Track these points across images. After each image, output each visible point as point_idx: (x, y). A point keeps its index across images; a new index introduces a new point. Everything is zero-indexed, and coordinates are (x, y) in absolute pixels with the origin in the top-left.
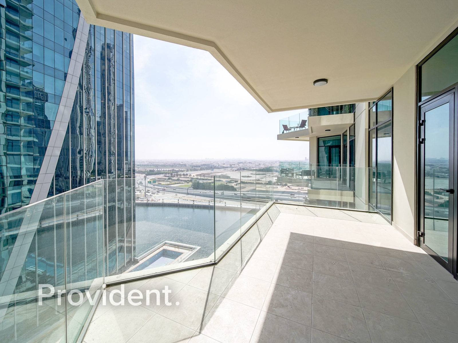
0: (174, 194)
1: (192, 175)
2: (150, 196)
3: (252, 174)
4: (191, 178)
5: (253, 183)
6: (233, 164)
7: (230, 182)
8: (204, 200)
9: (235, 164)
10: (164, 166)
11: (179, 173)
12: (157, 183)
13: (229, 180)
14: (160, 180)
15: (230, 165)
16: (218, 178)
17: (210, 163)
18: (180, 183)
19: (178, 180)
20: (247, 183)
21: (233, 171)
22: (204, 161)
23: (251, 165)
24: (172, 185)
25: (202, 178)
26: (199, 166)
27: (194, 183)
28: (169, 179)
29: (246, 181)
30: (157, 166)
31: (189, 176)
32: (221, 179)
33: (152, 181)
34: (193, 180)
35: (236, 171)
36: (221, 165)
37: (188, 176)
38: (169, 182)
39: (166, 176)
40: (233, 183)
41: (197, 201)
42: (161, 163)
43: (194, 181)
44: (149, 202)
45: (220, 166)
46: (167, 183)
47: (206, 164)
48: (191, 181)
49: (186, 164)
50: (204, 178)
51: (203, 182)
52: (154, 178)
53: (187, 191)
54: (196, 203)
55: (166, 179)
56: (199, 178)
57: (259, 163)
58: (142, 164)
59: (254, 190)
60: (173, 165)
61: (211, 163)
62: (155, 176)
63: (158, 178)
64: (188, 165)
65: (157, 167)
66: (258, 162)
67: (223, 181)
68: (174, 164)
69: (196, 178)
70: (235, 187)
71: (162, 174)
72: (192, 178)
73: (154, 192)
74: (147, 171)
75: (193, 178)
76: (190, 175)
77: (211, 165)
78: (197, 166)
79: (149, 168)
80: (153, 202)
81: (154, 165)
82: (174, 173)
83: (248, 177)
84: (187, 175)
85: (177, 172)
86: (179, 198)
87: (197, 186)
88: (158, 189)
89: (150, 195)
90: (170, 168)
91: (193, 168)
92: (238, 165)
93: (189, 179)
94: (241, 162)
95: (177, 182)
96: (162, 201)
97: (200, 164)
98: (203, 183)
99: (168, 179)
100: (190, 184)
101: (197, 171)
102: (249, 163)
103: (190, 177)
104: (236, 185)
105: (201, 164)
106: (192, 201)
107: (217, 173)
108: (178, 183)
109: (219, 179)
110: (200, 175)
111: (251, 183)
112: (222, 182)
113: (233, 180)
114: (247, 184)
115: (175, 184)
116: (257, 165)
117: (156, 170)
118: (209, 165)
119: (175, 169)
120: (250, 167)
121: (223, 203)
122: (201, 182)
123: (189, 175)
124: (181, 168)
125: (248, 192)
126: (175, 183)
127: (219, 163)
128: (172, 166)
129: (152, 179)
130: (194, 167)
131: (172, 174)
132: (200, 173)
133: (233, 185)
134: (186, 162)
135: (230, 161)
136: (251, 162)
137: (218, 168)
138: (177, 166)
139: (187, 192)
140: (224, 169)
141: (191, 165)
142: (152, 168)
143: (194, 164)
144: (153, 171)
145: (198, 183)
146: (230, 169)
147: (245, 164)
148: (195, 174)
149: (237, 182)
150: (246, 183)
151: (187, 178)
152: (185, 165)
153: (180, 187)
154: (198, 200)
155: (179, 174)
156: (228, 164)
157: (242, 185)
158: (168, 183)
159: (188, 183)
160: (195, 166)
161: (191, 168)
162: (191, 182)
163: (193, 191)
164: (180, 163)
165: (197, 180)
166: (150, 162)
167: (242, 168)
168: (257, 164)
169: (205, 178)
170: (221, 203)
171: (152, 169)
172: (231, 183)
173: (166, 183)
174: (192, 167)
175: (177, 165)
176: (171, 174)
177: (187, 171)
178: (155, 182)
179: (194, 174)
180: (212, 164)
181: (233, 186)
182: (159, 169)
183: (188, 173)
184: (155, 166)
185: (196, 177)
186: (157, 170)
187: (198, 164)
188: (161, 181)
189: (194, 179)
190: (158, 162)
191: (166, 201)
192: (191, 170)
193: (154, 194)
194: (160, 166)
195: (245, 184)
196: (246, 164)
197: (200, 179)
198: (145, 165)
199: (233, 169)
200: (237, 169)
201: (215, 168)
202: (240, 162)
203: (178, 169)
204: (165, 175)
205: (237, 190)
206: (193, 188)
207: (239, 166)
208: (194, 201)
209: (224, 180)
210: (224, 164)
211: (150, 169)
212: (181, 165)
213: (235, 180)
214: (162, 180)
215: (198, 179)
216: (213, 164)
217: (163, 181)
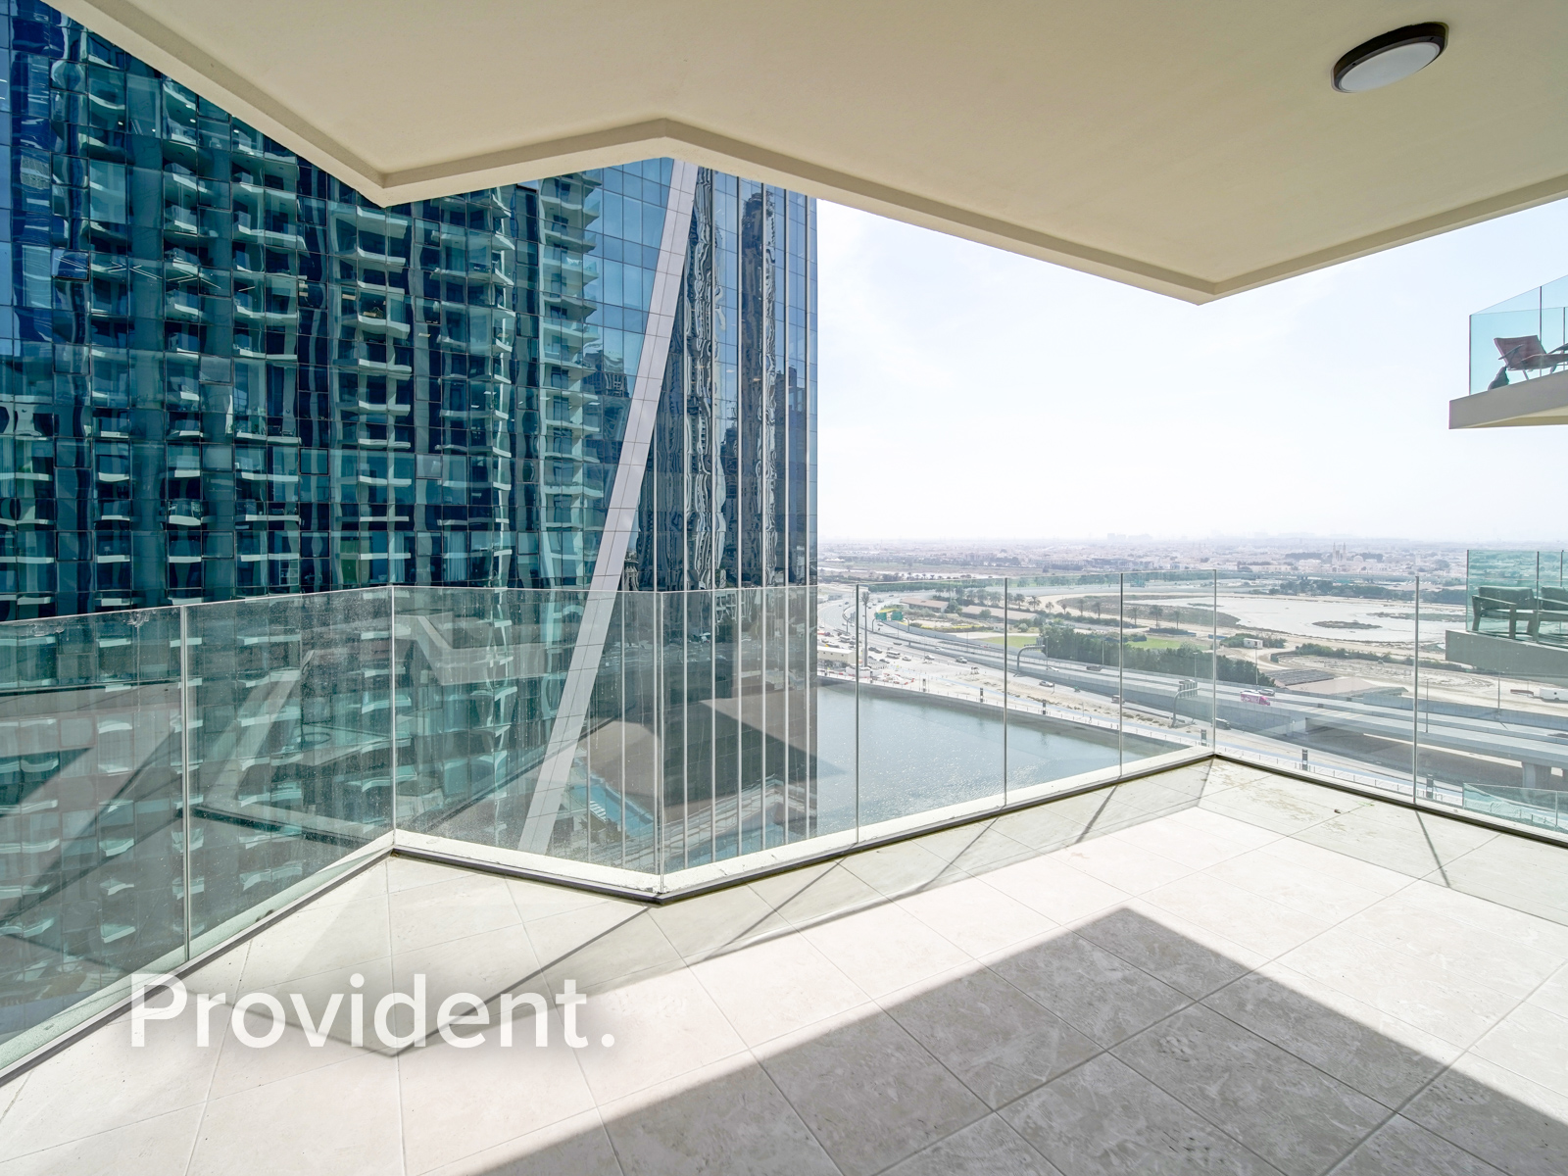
0: (967, 668)
1: (1041, 599)
2: (882, 664)
3: (1381, 615)
4: (1035, 612)
5: (1386, 659)
6: (1260, 561)
7: (1237, 643)
8: (1094, 706)
9: (1269, 560)
10: (935, 562)
11: (989, 589)
12: (906, 622)
13: (1233, 632)
14: (916, 611)
15: (1239, 563)
16: (1170, 620)
17: (1132, 555)
18: (990, 629)
19: (984, 616)
20: (1345, 658)
21: (1256, 592)
22: (1103, 547)
23: (1380, 565)
24: (959, 635)
25: (1086, 614)
26: (1078, 568)
27: (1047, 633)
28: (951, 609)
29: (1335, 647)
30: (909, 563)
31: (1030, 603)
32: (1181, 626)
33: (889, 615)
34: (1047, 621)
35: (1273, 592)
36: (1185, 562)
37: (1025, 605)
38: (952, 620)
39: (938, 598)
40: (1255, 647)
41: (1060, 706)
42: (924, 554)
43: (1051, 624)
44: (875, 683)
45: (1182, 567)
46: (942, 624)
47: (1110, 557)
48: (1037, 623)
49: (1019, 557)
50: (1095, 616)
51: (1089, 632)
52: (896, 601)
53: (1018, 661)
54: (1053, 713)
55: (937, 610)
56: (1075, 613)
57: (1439, 557)
58: (860, 555)
59: (1391, 698)
60: (969, 559)
61: (1134, 553)
62: (901, 594)
63: (911, 606)
64: (1027, 560)
65: (910, 565)
66: (1433, 555)
67: (1194, 635)
68: (972, 556)
69: (1060, 615)
70: (1265, 667)
71: (927, 589)
72: (1041, 613)
73: (897, 650)
74: (876, 581)
75: (1047, 611)
76: (1036, 602)
77: (1135, 563)
78: (1066, 568)
79: (883, 569)
80: (889, 685)
81: (898, 560)
82: (969, 589)
83: (1355, 625)
84: (1020, 598)
85: (981, 584)
86: (986, 683)
87: (1061, 644)
88: (910, 642)
89: (882, 660)
90: (955, 572)
91: (1049, 575)
92: (1289, 564)
93: (1030, 616)
94: (1312, 550)
95: (981, 625)
96: (922, 687)
97: (1080, 559)
98: (1091, 636)
99: (946, 612)
100: (1034, 634)
101: (1063, 584)
102: (1366, 556)
103: (1032, 609)
104: (1274, 659)
105: (1085, 557)
106: (1039, 701)
107: (1163, 598)
108: (982, 629)
109: (1173, 625)
110: (1080, 604)
111: (1371, 657)
112: (1191, 639)
113: (1254, 633)
114: (1340, 662)
115: (973, 629)
116: (1422, 570)
117: (906, 575)
118: (1124, 562)
119: (972, 575)
120: (1370, 579)
121: (1193, 734)
122: (1082, 630)
123: (1029, 599)
124: (996, 574)
125: (1349, 700)
126: (970, 626)
127: (1174, 554)
128: (965, 564)
129: (889, 607)
130: (1055, 572)
131: (959, 591)
132: (1082, 596)
133: (1250, 656)
134: (1018, 551)
135: (1240, 549)
136: (1377, 552)
137: (1171, 577)
138: (982, 565)
139: (1016, 664)
140: (1203, 582)
141: (1038, 563)
142: (892, 569)
143: (1055, 558)
144: (896, 578)
145: (1068, 635)
146: (1239, 582)
147: (1334, 560)
148: (1054, 599)
149: (1282, 647)
150: (1341, 654)
151: (1019, 610)
152: (1015, 561)
153: (991, 644)
154: (1066, 704)
155: (989, 594)
156: (1228, 561)
157: (1310, 663)
158: (947, 625)
159: (1024, 631)
160: (1055, 567)
161: (1040, 573)
162: (1037, 629)
163: (1042, 662)
164: (995, 553)
165: (1066, 622)
166: (886, 549)
167: (1315, 582)
168: (1419, 563)
169: (1103, 616)
170: (1182, 730)
171: (893, 573)
172: (1241, 645)
173: (939, 625)
174: (1045, 571)
175: (982, 562)
176: (957, 592)
177: (1022, 583)
178: (901, 619)
179: (1051, 599)
180: (1140, 557)
181: (1250, 664)
182: (914, 575)
183: (1022, 591)
184: (904, 563)
185: (1058, 609)
186: (908, 578)
187: (1070, 557)
188: (922, 616)
189: (1048, 616)
190: (913, 551)
191: (934, 690)
192: (1039, 582)
193: (894, 658)
194: (920, 562)
195: (1333, 661)
196: (1344, 561)
197: (1080, 619)
198: (870, 560)
199: (1258, 581)
200: (1282, 586)
201: (1156, 575)
202: (1301, 551)
203: (986, 577)
204: (938, 594)
205: (1276, 683)
206: (1044, 651)
207: (1296, 569)
208: (1044, 703)
209: (1201, 631)
210: (1206, 560)
211: (887, 573)
212: (999, 559)
213: (1264, 635)
214: (923, 611)
215: (1068, 617)
216: (1144, 560)
217: (930, 616)
